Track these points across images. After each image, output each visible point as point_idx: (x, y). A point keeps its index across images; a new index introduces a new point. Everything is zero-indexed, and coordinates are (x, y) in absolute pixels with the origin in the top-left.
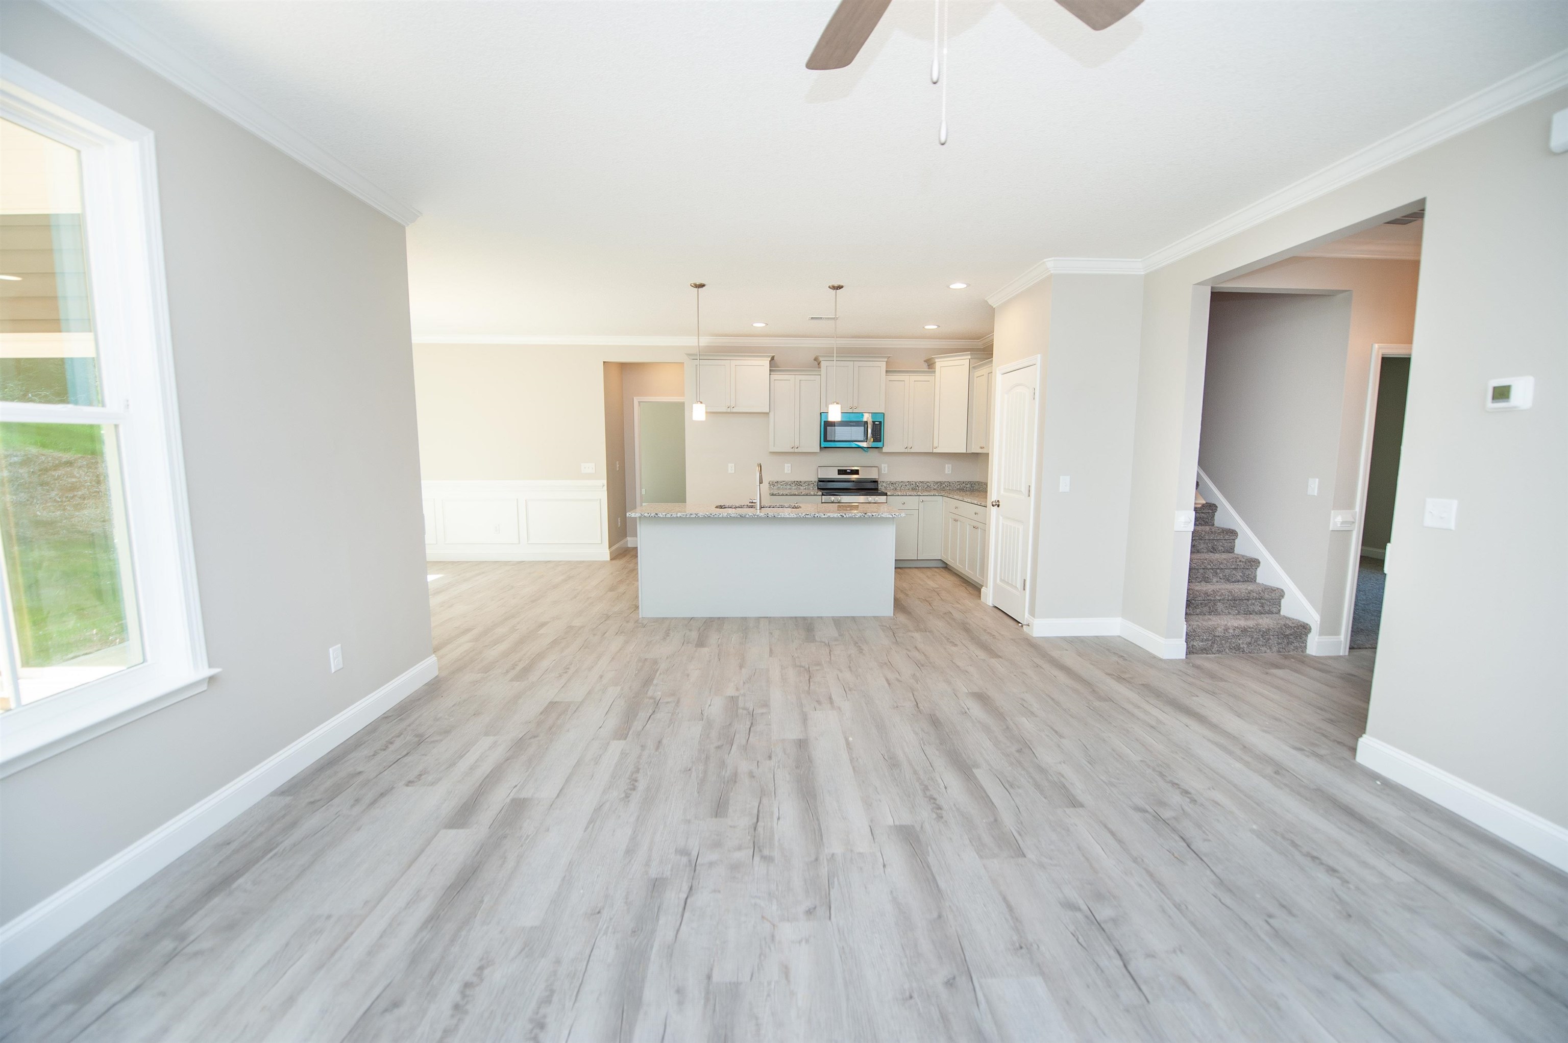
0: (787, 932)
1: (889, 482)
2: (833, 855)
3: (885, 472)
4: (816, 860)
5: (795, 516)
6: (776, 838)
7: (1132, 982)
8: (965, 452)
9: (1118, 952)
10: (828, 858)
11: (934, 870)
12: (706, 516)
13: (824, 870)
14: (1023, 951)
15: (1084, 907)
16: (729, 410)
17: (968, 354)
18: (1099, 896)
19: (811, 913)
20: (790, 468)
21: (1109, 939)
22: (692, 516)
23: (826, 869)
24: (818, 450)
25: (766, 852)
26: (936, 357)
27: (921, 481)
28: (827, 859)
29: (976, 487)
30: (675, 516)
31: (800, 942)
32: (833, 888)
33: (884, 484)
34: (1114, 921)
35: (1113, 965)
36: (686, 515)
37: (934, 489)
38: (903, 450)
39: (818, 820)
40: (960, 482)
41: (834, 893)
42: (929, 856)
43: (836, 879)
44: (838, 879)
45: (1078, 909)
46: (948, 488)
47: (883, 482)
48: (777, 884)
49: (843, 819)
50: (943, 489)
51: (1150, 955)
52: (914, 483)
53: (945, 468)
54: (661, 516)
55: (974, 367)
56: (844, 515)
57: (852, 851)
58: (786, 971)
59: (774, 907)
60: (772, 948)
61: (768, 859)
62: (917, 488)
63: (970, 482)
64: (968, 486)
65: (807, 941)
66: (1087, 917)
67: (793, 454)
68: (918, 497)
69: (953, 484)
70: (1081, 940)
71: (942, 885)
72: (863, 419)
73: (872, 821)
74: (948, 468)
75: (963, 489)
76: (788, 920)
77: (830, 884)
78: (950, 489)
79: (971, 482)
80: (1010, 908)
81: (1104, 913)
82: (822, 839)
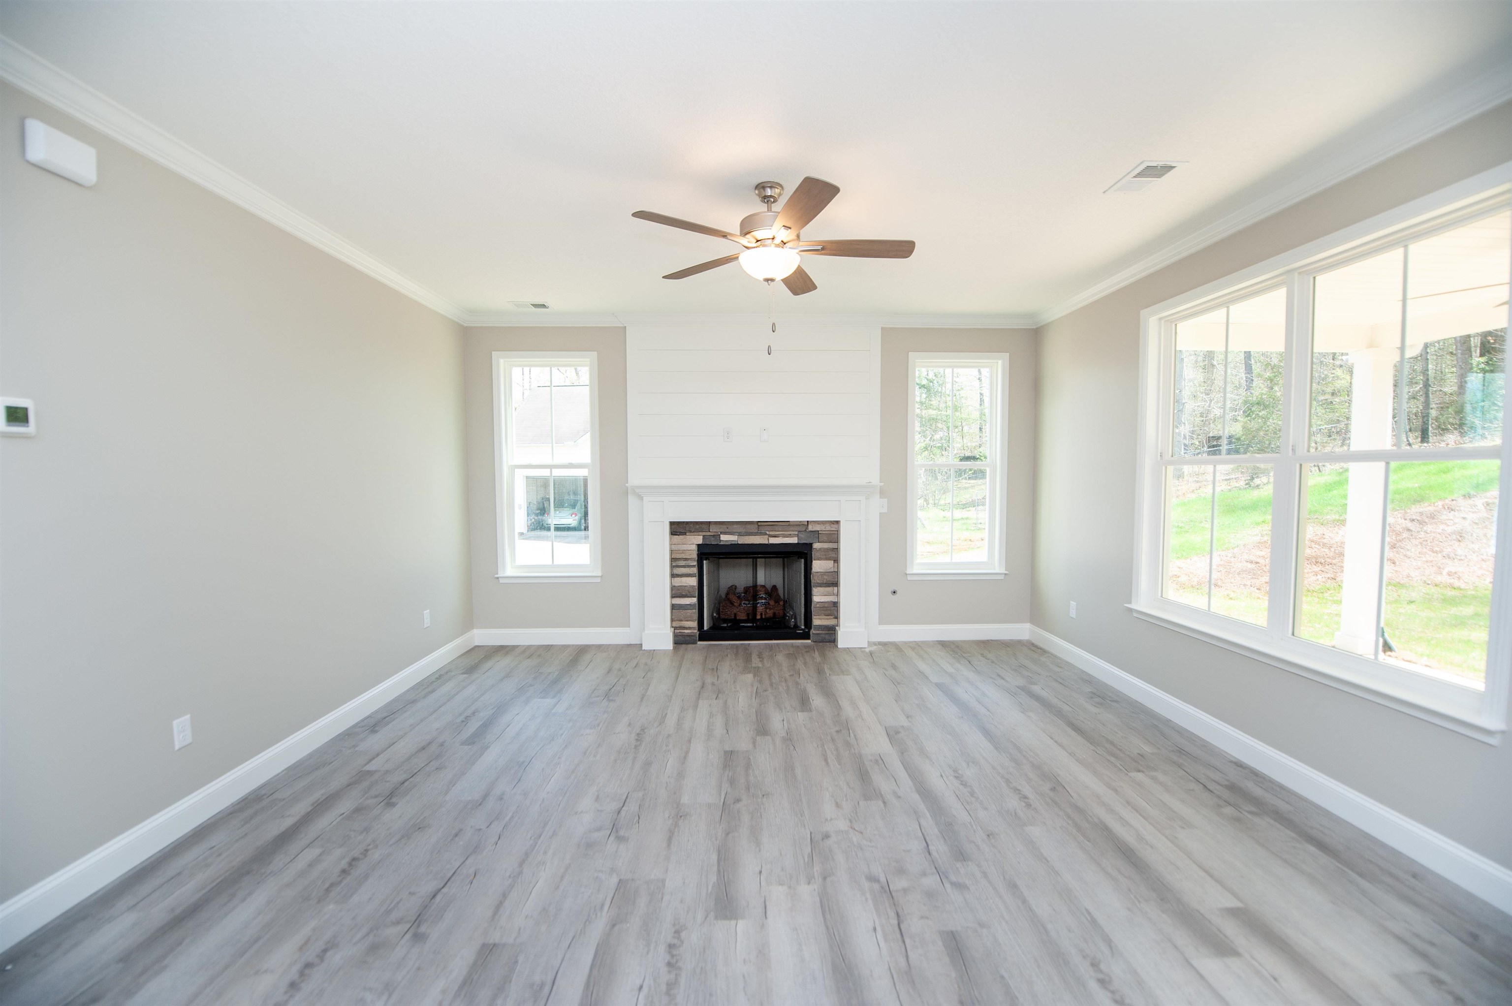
0: (842, 825)
2: (809, 883)
4: (825, 878)
6: (870, 902)
10: (813, 880)
11: (715, 869)
13: (817, 868)
19: (826, 836)
23: (815, 870)
25: (876, 886)
28: (815, 879)
31: (831, 820)
32: (809, 854)
39: (827, 928)
41: (808, 850)
42: (714, 883)
43: (806, 860)
44: (804, 860)
48: (857, 856)
49: (796, 929)
57: (790, 887)
58: (838, 805)
59: (855, 839)
60: (849, 816)
61: (872, 879)
65: (827, 820)
71: (715, 857)
73: (763, 926)
76: (842, 832)
77: (811, 856)
82: (821, 901)
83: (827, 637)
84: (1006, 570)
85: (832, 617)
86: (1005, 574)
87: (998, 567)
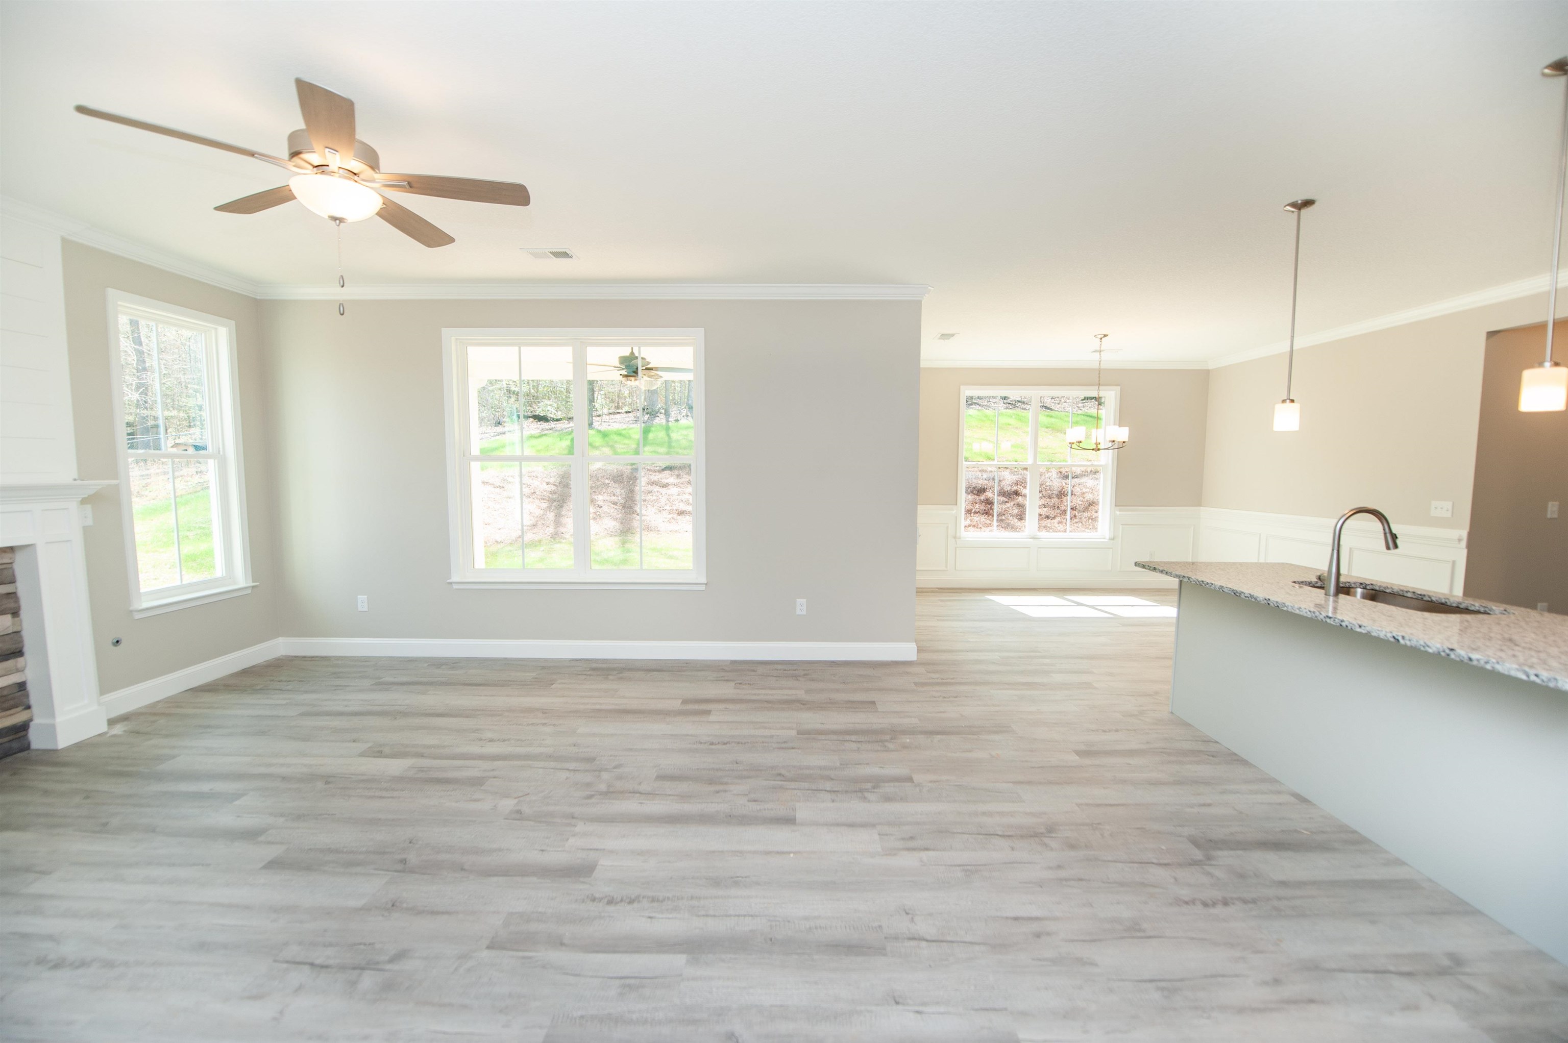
7: (298, 960)
9: (327, 967)
14: (390, 905)
15: (388, 967)
18: (388, 987)
21: (342, 968)
34: (353, 984)
35: (320, 956)
45: (391, 961)
51: (299, 989)
66: (377, 963)
70: (362, 947)
80: (434, 913)
81: (368, 980)
83: (15, 745)
84: (253, 582)
85: (20, 709)
86: (253, 587)
87: (241, 579)
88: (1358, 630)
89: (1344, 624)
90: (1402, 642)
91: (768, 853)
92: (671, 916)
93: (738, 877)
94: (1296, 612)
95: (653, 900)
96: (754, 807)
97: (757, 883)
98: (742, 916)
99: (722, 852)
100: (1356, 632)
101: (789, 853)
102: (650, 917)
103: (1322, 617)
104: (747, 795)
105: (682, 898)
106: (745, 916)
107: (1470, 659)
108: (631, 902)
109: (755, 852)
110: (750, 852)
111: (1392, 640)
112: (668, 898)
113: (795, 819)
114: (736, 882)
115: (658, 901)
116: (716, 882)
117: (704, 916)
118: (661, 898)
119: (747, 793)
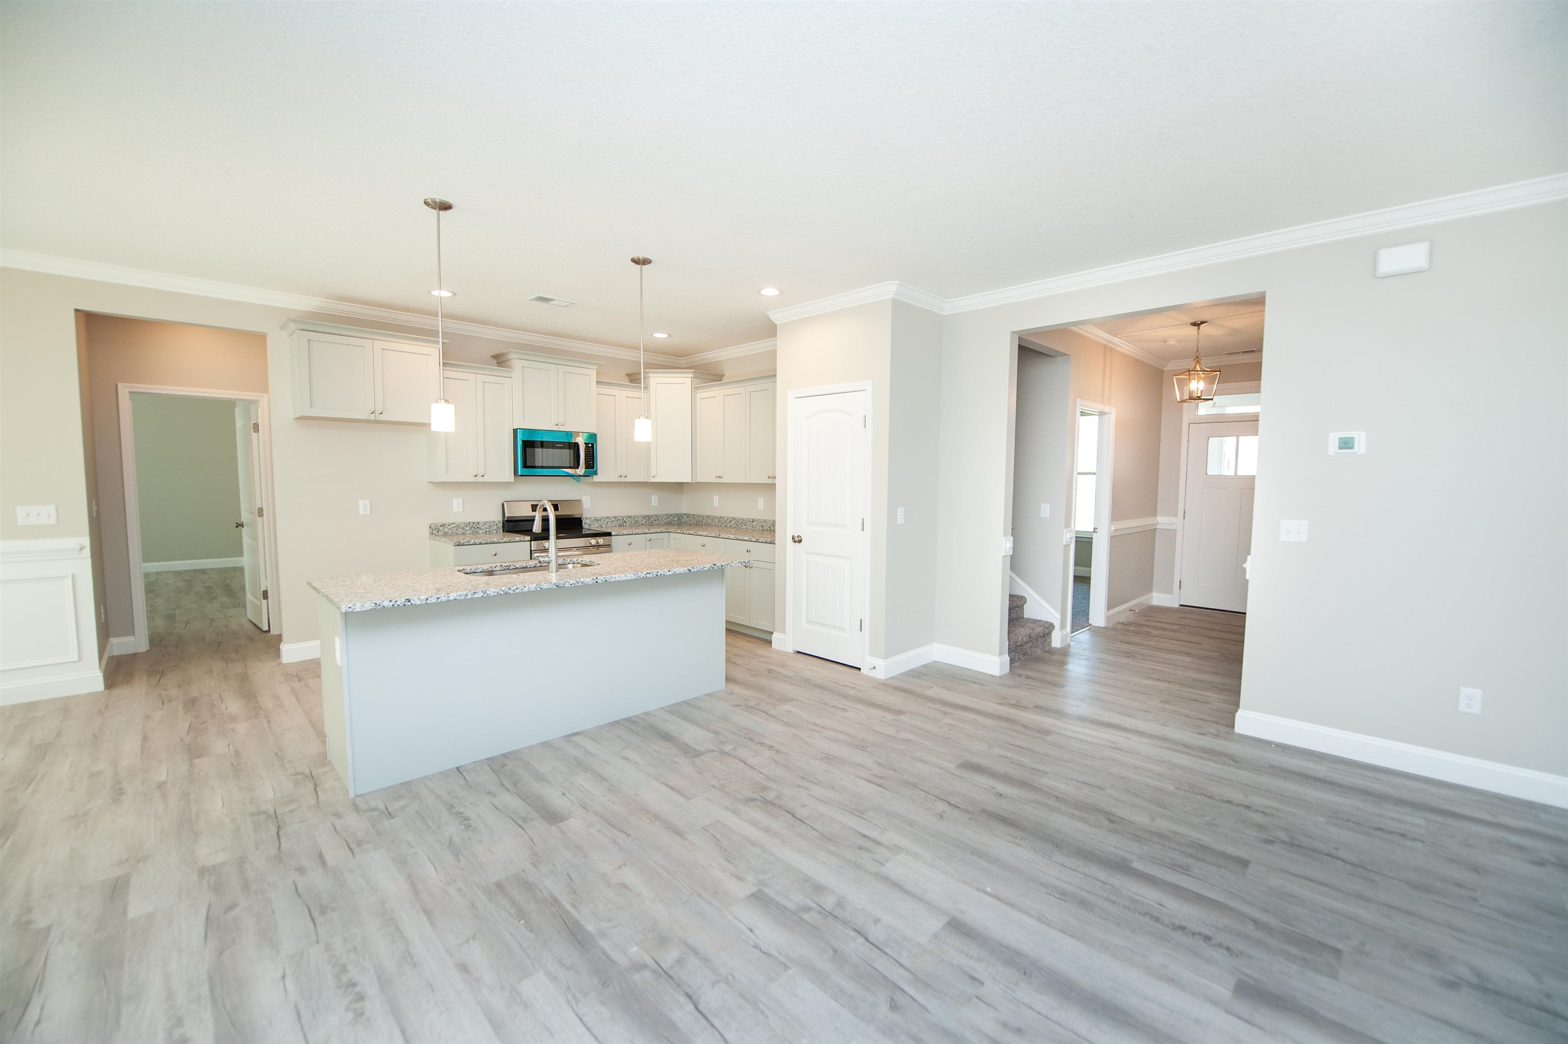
1: (593, 519)
3: (587, 507)
5: (634, 577)
8: (691, 481)
12: (500, 592)
16: (372, 417)
17: (691, 372)
20: (461, 505)
22: (476, 596)
24: (510, 477)
26: (649, 371)
27: (629, 515)
29: (685, 519)
30: (444, 599)
33: (588, 521)
36: (466, 595)
37: (642, 525)
38: (617, 479)
40: (667, 514)
46: (656, 523)
47: (586, 518)
50: (651, 525)
52: (621, 519)
53: (651, 500)
54: (418, 603)
55: (695, 388)
56: (691, 569)
62: (625, 524)
63: (676, 515)
64: (675, 519)
67: (478, 485)
68: (644, 535)
69: (661, 517)
72: (572, 440)
74: (655, 499)
75: (671, 523)
78: (658, 524)
79: (678, 514)
88: (669, 573)
89: (659, 574)
90: (692, 570)
91: (1012, 905)
92: (1140, 898)
93: (1058, 898)
94: (622, 579)
95: (1157, 920)
96: (981, 970)
97: (1042, 884)
98: (1072, 870)
99: (1062, 931)
100: (667, 575)
101: (990, 894)
102: (1161, 905)
103: (643, 575)
104: (977, 997)
105: (1125, 907)
106: (1070, 868)
107: (722, 566)
108: (1183, 928)
109: (1025, 912)
110: (1030, 916)
111: (688, 571)
112: (1140, 913)
113: (949, 924)
114: (1063, 895)
115: (1152, 916)
116: (1083, 903)
117: (1108, 884)
118: (1148, 917)
119: (975, 1000)
